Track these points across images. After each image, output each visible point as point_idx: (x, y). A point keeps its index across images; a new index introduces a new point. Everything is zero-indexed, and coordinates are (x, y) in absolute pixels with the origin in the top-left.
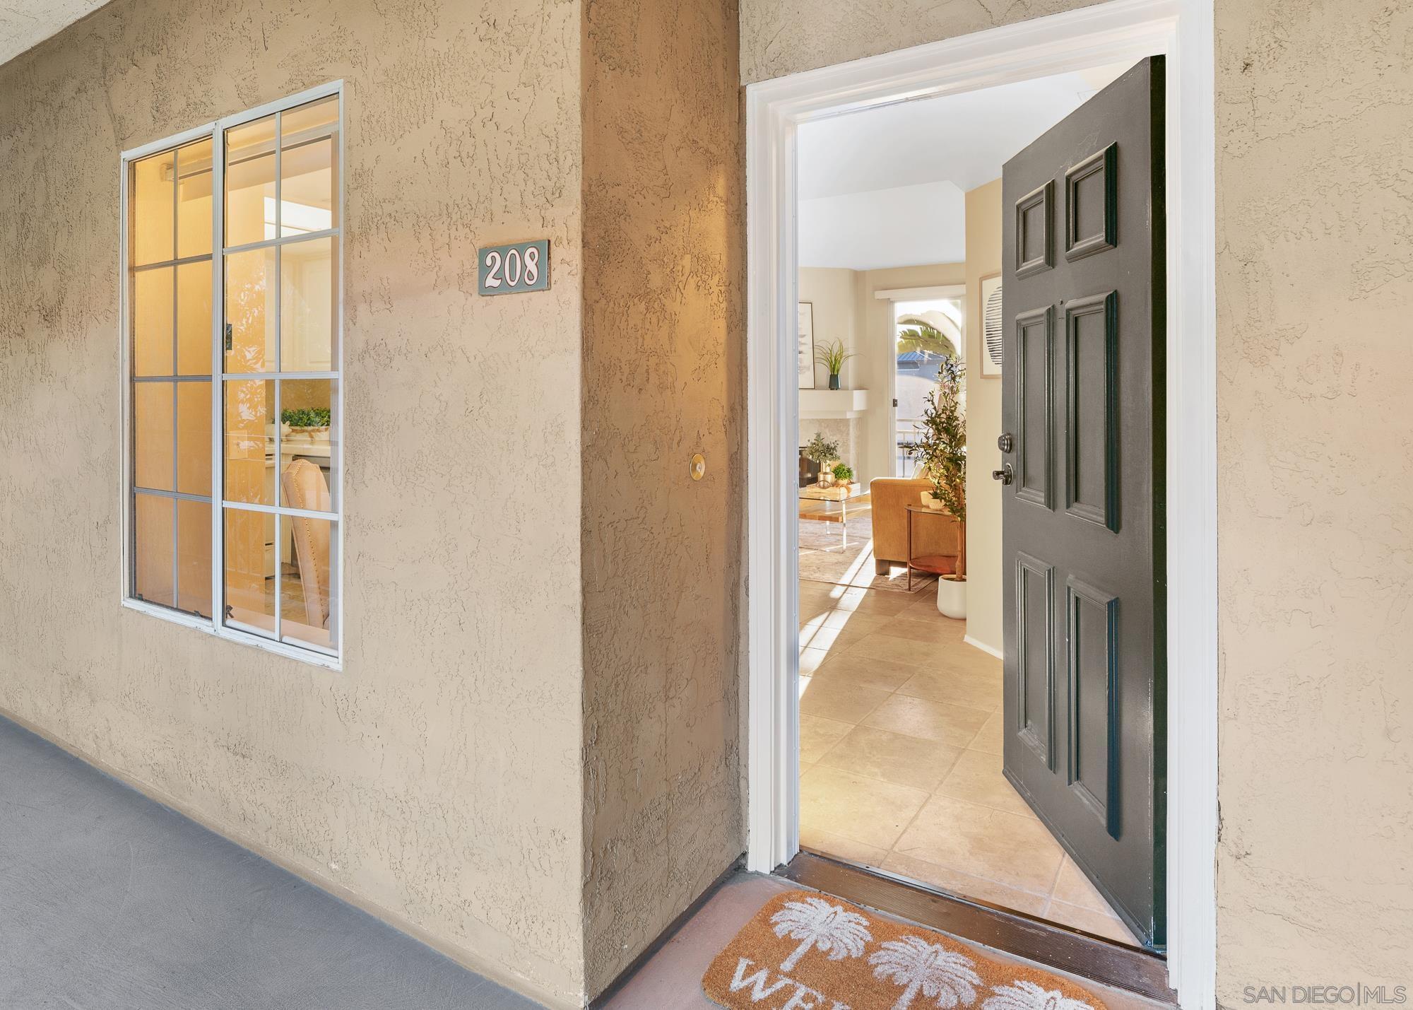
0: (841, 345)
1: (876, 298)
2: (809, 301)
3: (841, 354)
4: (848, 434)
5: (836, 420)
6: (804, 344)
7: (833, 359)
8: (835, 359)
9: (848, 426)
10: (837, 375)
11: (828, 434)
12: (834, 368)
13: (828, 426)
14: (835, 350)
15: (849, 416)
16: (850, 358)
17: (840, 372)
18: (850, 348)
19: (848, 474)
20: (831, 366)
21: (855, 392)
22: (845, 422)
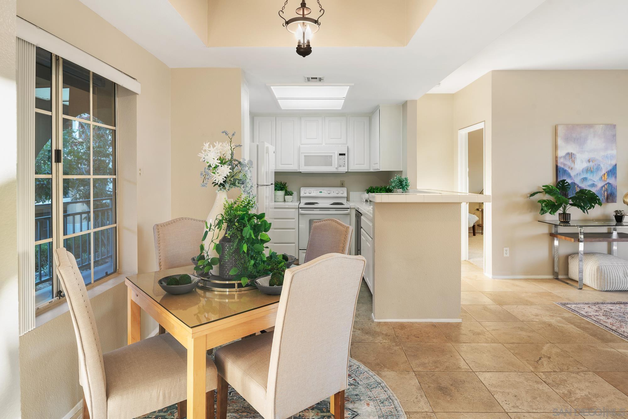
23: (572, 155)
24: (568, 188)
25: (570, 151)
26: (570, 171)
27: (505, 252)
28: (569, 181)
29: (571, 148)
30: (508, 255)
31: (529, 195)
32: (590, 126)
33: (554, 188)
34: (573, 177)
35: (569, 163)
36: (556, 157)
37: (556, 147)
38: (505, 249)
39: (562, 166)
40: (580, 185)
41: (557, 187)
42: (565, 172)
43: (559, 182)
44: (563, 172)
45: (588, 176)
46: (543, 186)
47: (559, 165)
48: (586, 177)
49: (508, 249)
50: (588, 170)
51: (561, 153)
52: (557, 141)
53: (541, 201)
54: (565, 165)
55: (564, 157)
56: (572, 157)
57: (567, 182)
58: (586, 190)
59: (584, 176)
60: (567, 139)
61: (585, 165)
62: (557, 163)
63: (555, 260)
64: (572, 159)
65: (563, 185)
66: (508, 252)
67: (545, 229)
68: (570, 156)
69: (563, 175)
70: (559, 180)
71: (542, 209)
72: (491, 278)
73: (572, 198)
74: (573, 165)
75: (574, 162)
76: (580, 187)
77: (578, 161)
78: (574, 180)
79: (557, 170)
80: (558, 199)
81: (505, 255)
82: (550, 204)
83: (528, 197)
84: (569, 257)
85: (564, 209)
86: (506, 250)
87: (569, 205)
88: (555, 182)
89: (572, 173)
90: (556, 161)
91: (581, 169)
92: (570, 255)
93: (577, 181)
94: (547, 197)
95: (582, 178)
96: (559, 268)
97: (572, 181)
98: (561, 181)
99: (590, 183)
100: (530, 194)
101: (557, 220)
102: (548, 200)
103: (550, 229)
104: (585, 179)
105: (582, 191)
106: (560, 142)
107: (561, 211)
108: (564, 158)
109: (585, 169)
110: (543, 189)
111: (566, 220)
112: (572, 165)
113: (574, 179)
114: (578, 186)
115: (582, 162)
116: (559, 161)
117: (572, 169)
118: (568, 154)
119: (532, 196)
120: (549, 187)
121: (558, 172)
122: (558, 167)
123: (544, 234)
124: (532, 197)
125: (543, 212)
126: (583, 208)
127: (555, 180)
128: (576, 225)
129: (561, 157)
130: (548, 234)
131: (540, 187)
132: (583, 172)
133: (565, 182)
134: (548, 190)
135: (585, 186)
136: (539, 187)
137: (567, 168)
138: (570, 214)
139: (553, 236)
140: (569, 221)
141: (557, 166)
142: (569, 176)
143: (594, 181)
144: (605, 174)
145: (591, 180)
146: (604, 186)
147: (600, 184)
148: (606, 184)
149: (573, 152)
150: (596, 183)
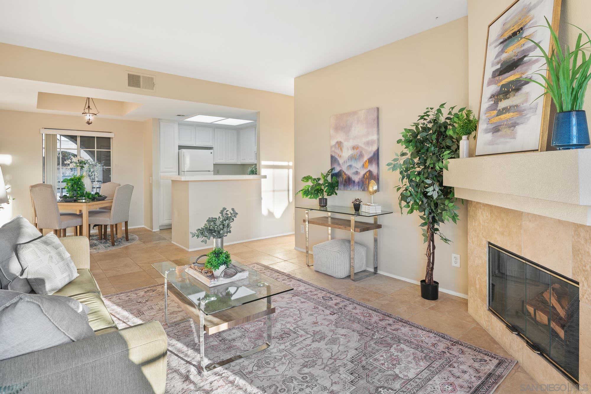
23: (340, 143)
25: (339, 139)
26: (339, 159)
28: (338, 169)
29: (340, 137)
32: (354, 113)
34: (341, 164)
35: (338, 151)
39: (335, 155)
40: (347, 173)
44: (335, 160)
45: (354, 164)
47: (333, 154)
48: (352, 164)
50: (352, 158)
51: (333, 142)
59: (349, 164)
60: (337, 128)
61: (350, 152)
62: (332, 152)
64: (340, 147)
69: (335, 162)
72: (294, 248)
77: (344, 149)
78: (342, 168)
79: (332, 159)
89: (341, 161)
91: (347, 156)
93: (344, 169)
95: (348, 166)
97: (340, 169)
99: (354, 170)
104: (350, 167)
106: (332, 131)
108: (335, 147)
109: (350, 157)
112: (341, 154)
114: (345, 174)
115: (348, 150)
117: (340, 156)
118: (337, 142)
121: (333, 161)
129: (332, 147)
132: (348, 159)
135: (350, 174)
137: (337, 157)
141: (332, 156)
142: (338, 163)
143: (358, 169)
144: (366, 161)
145: (355, 167)
146: (366, 174)
147: (362, 172)
148: (367, 172)
149: (342, 141)
150: (359, 171)
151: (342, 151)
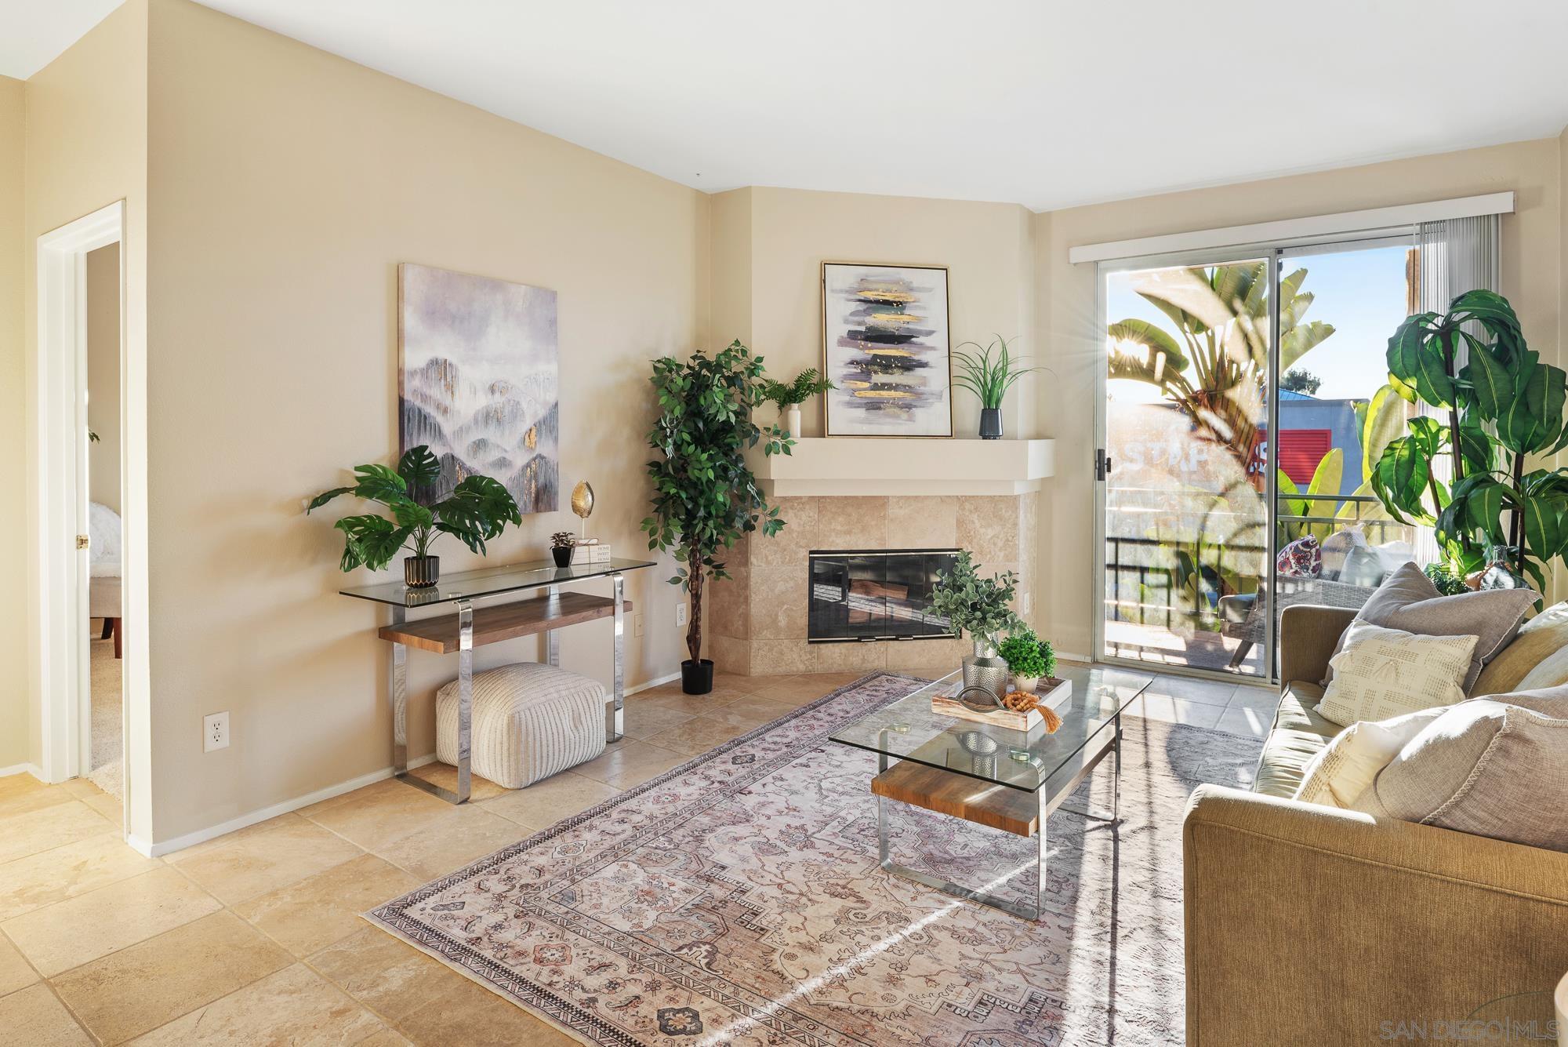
0: (1004, 352)
1: (1073, 261)
2: (942, 263)
3: (1004, 369)
4: (1015, 525)
5: (992, 498)
6: (932, 348)
7: (989, 378)
8: (993, 379)
9: (1016, 508)
10: (997, 409)
11: (978, 524)
12: (990, 398)
13: (976, 509)
14: (994, 361)
15: (1019, 489)
16: (1021, 377)
17: (1002, 406)
18: (1021, 356)
19: (1042, 661)
20: (984, 393)
21: (1031, 442)
22: (1012, 501)
23: (445, 368)
24: (432, 472)
25: (442, 354)
26: (439, 418)
27: (210, 732)
28: (438, 450)
29: (444, 347)
30: (225, 742)
31: (306, 503)
32: (495, 285)
33: (392, 474)
34: (448, 437)
35: (437, 392)
36: (400, 372)
37: (399, 338)
38: (210, 721)
39: (418, 403)
40: (468, 464)
41: (400, 472)
42: (424, 419)
43: (408, 452)
44: (419, 422)
45: (490, 434)
46: (357, 469)
47: (408, 396)
48: (485, 437)
49: (224, 718)
50: (489, 417)
51: (415, 358)
52: (403, 317)
53: (349, 524)
54: (425, 398)
55: (424, 373)
56: (446, 375)
57: (431, 455)
58: (483, 478)
59: (480, 436)
60: (434, 315)
61: (483, 401)
62: (403, 390)
63: (396, 712)
64: (446, 379)
65: (418, 464)
66: (225, 729)
67: (365, 618)
68: (440, 368)
69: (419, 428)
70: (407, 448)
71: (348, 552)
72: (148, 855)
73: (443, 508)
74: (450, 398)
75: (450, 388)
76: (469, 471)
77: (462, 388)
78: (451, 448)
79: (405, 416)
80: (402, 512)
81: (211, 745)
82: (377, 531)
83: (304, 510)
84: (439, 693)
85: (422, 542)
86: (216, 726)
87: (434, 528)
88: (398, 454)
89: (447, 427)
90: (400, 384)
91: (472, 412)
92: (441, 686)
93: (461, 452)
94: (369, 507)
95: (474, 443)
96: (408, 734)
97: (446, 450)
98: (414, 450)
99: (494, 455)
100: (311, 500)
101: (400, 582)
102: (369, 517)
103: (379, 615)
104: (480, 445)
105: (474, 483)
106: (411, 321)
107: (409, 548)
108: (422, 375)
109: (480, 415)
110: (358, 479)
111: (424, 580)
112: (447, 401)
113: (452, 445)
114: (462, 466)
115: (474, 391)
116: (407, 386)
117: (445, 411)
118: (434, 362)
119: (320, 505)
120: (374, 469)
121: (406, 421)
122: (406, 404)
123: (360, 634)
124: (317, 508)
125: (350, 560)
126: (471, 538)
127: (397, 447)
128: (450, 596)
129: (413, 373)
130: (373, 631)
131: (347, 472)
132: (476, 421)
133: (426, 453)
134: (371, 484)
135: (480, 465)
136: (343, 472)
137: (429, 410)
138: (436, 558)
139: (387, 634)
140: (435, 583)
141: (401, 401)
142: (438, 433)
143: (506, 451)
144: (531, 430)
145: (498, 446)
146: (528, 465)
147: (520, 460)
148: (534, 459)
149: (451, 359)
150: (508, 457)
151: (452, 393)
